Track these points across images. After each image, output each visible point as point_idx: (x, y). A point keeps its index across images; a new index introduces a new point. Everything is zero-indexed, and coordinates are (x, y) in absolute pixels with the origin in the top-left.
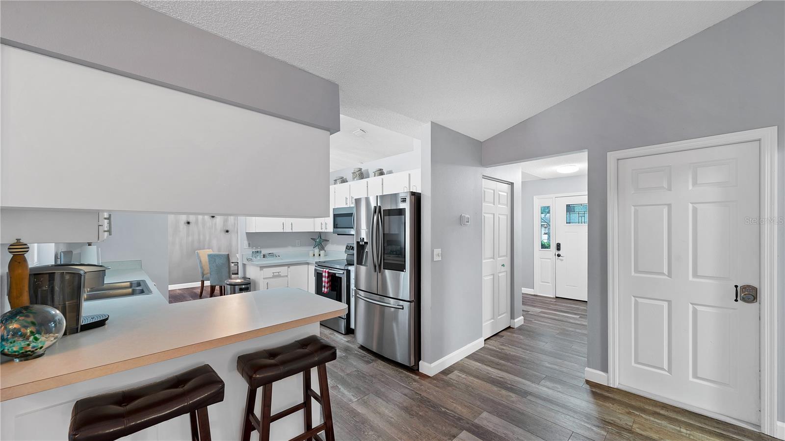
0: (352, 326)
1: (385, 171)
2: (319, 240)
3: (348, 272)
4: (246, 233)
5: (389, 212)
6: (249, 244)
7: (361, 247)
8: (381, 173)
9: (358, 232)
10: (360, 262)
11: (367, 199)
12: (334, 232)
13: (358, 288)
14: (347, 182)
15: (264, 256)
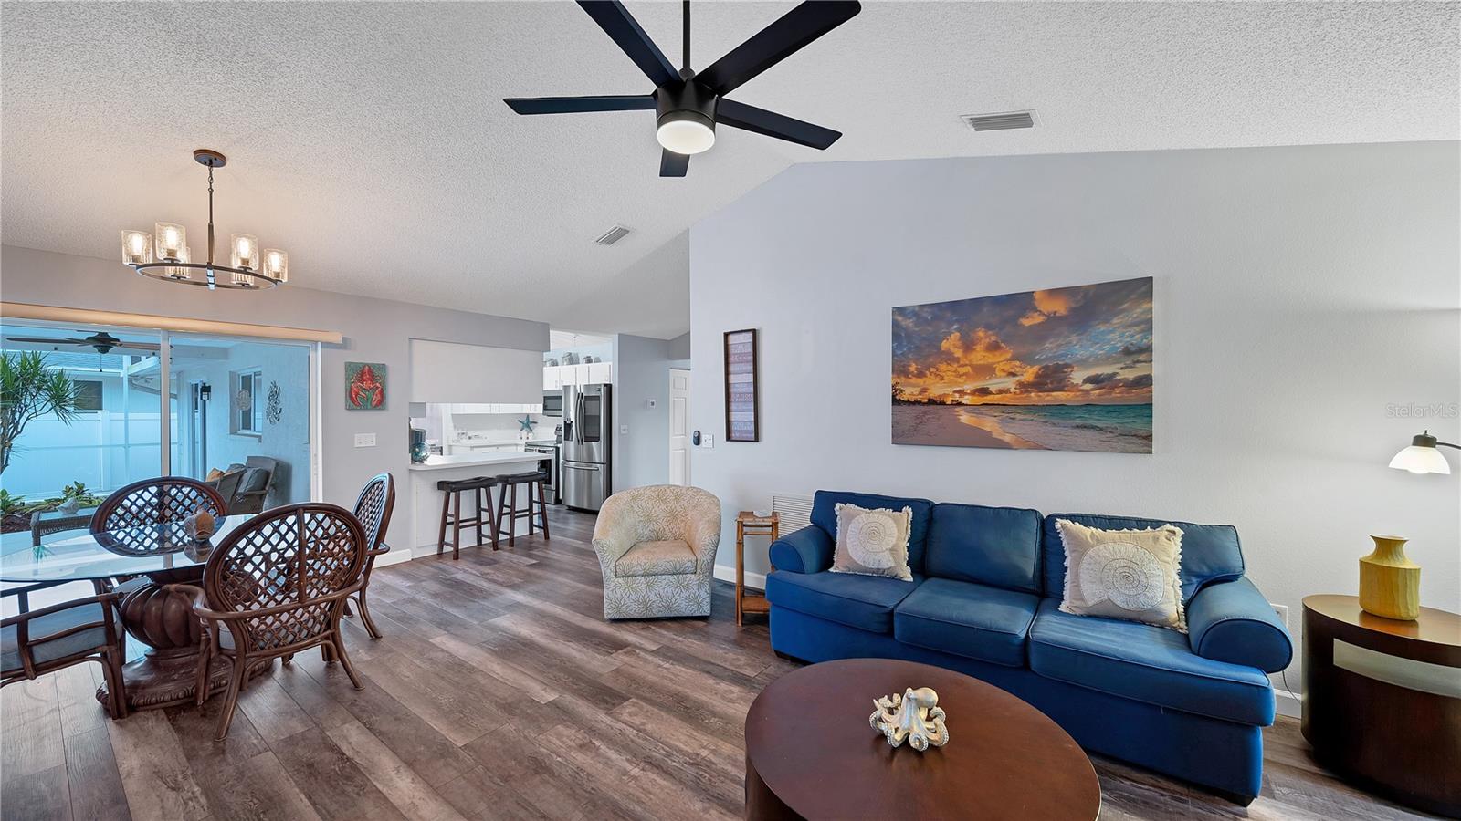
0: (561, 497)
1: (593, 358)
2: (528, 423)
3: (558, 449)
4: (452, 415)
5: (589, 398)
6: (455, 427)
7: (568, 426)
8: (589, 361)
9: (567, 413)
10: (567, 438)
11: (575, 386)
12: (544, 414)
13: (566, 460)
14: (557, 365)
15: (470, 438)
